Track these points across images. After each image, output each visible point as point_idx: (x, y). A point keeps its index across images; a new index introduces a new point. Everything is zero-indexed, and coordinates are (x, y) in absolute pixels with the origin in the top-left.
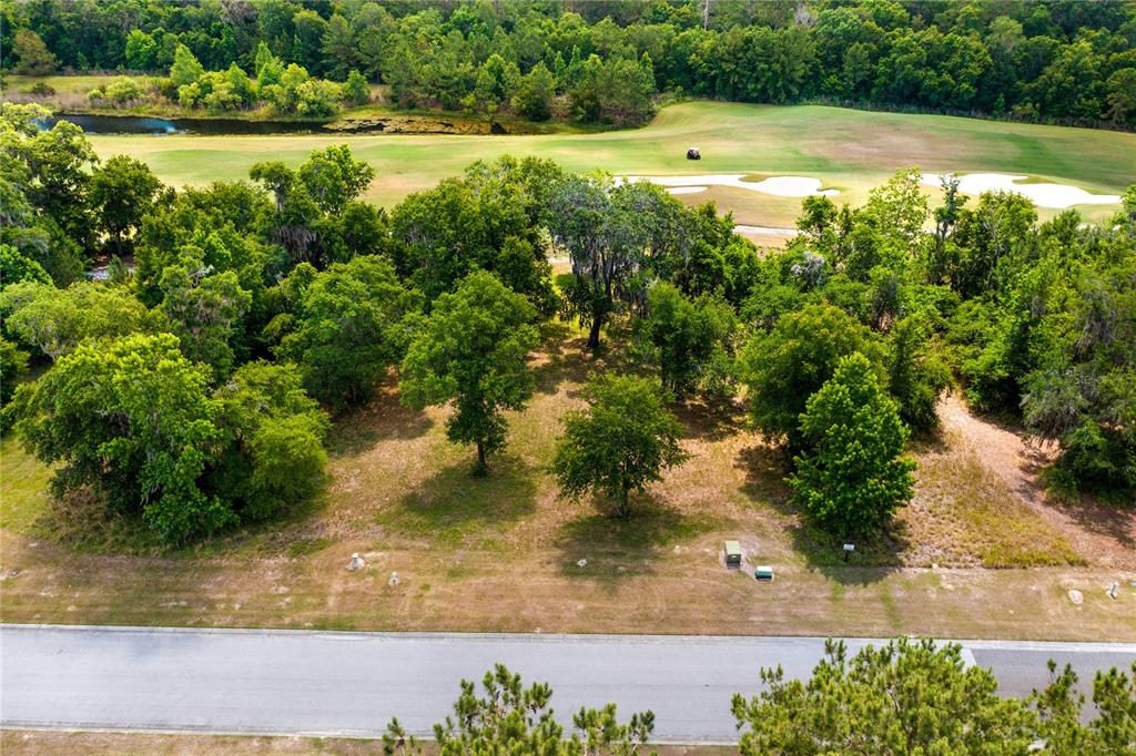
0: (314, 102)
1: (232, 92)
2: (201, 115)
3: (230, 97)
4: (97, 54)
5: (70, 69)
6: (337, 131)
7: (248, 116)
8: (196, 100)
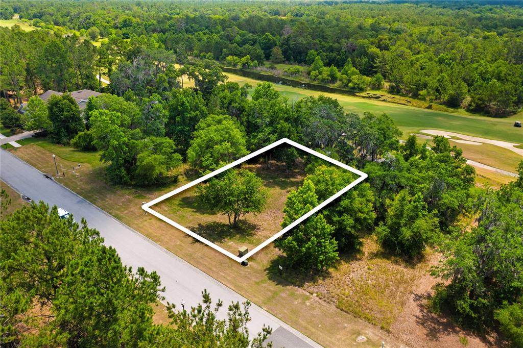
0: (356, 84)
1: (328, 75)
2: (315, 83)
3: (327, 77)
4: (298, 57)
5: (287, 62)
6: (359, 96)
7: (331, 86)
8: (315, 77)
